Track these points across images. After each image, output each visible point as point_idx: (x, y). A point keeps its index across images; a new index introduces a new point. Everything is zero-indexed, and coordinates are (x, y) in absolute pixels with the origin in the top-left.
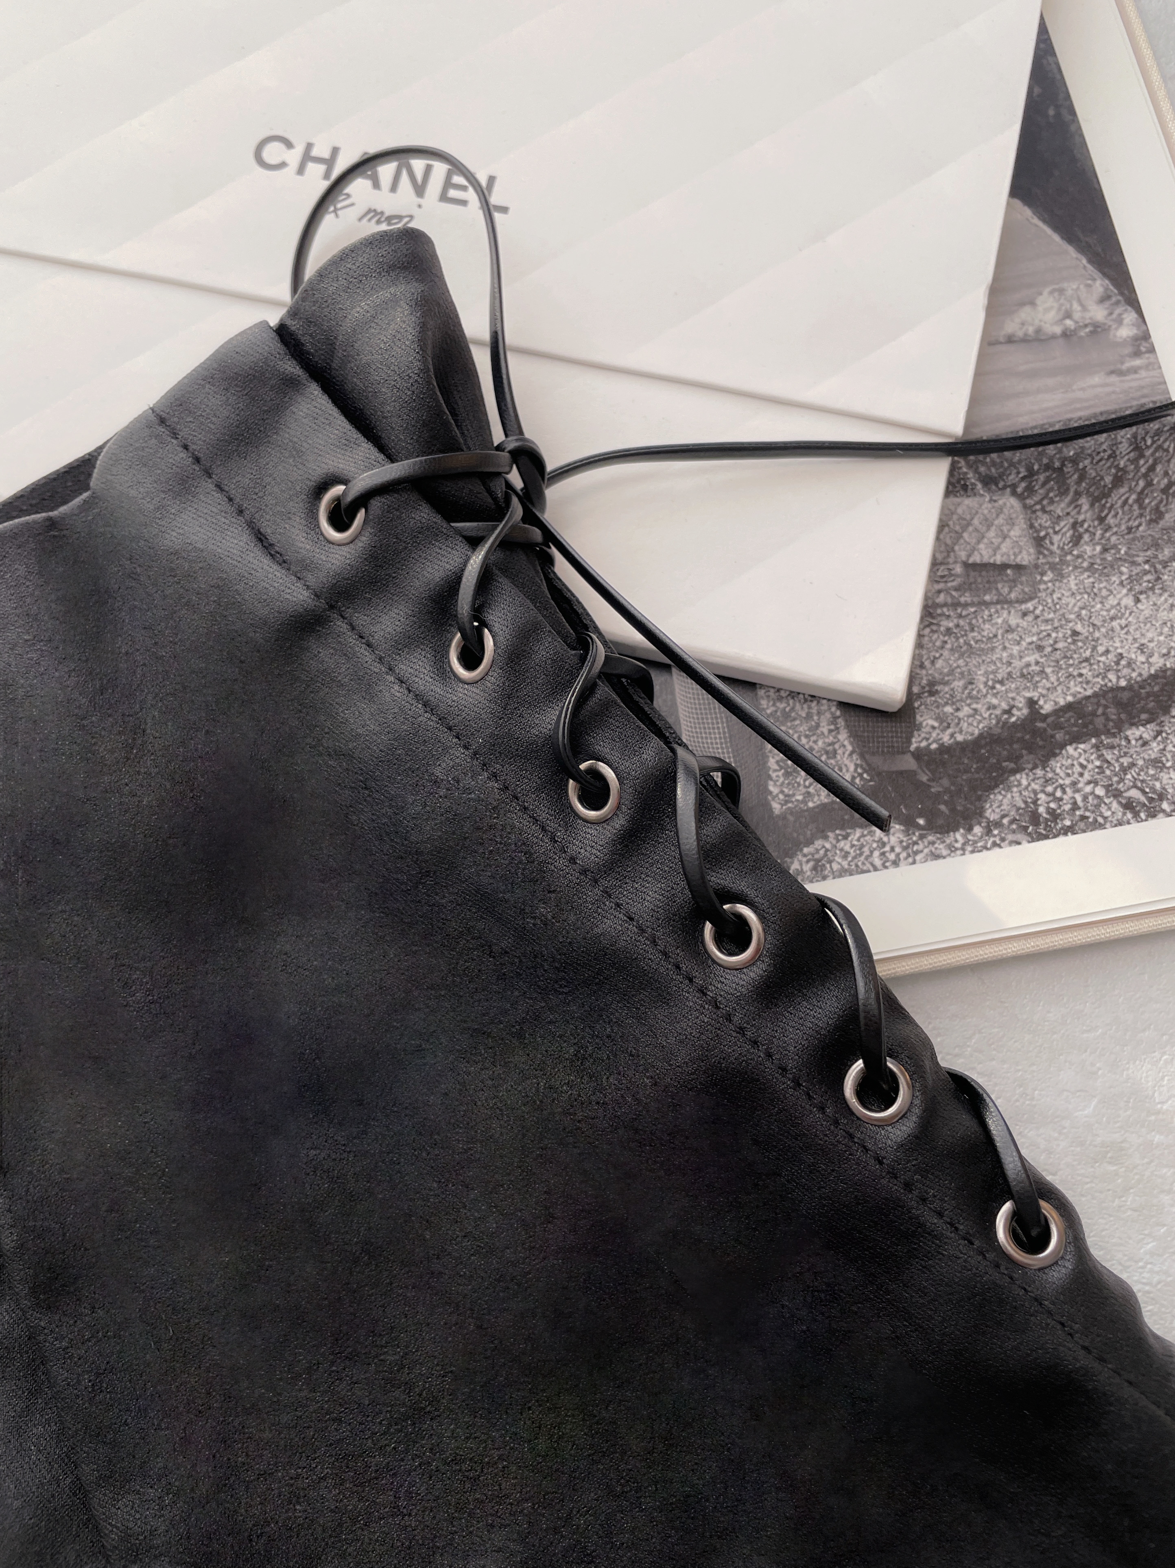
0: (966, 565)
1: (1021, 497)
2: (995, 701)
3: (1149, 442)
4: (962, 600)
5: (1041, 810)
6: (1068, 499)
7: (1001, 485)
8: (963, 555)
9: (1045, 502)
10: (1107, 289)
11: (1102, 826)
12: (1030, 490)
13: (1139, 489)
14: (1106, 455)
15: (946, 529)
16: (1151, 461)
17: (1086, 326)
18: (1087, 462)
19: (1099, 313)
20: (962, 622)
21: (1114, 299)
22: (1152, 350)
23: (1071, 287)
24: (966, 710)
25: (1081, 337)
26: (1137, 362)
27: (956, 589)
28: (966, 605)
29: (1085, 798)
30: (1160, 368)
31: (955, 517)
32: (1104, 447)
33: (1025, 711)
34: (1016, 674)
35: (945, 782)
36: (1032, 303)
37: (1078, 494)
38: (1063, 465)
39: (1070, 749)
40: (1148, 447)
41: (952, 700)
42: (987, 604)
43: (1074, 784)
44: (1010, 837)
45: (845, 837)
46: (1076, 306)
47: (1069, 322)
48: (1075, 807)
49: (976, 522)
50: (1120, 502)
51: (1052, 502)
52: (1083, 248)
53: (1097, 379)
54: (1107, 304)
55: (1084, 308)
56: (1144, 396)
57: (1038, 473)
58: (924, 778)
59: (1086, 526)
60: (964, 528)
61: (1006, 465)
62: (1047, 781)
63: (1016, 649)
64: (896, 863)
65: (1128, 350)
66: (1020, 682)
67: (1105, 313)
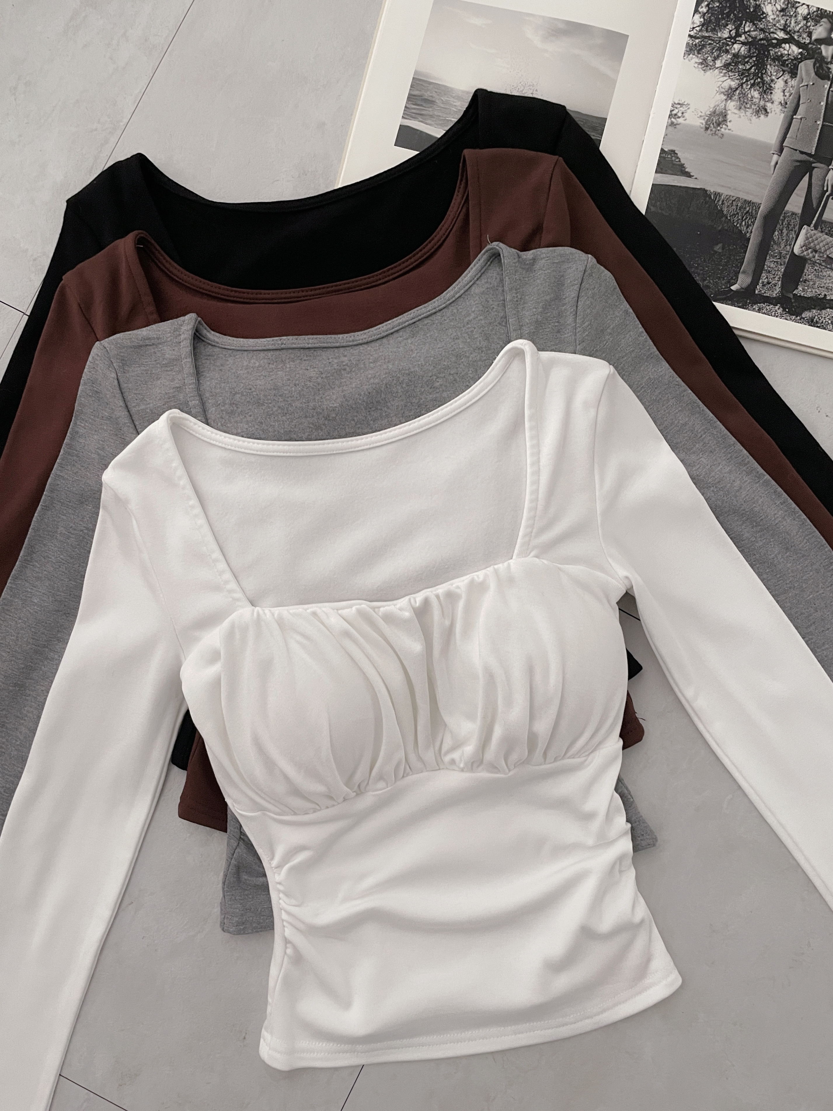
0: (828, 256)
2: (817, 291)
4: (823, 264)
5: (815, 320)
8: (828, 253)
11: (826, 329)
20: (820, 269)
24: (810, 290)
27: (823, 261)
28: (822, 266)
29: (826, 322)
33: (823, 296)
34: (825, 287)
35: (797, 304)
39: (828, 309)
41: (808, 286)
42: (827, 268)
43: (825, 317)
44: (805, 323)
45: (769, 306)
48: (822, 322)
58: (793, 301)
62: (819, 314)
63: (828, 281)
64: (777, 317)
66: (825, 289)
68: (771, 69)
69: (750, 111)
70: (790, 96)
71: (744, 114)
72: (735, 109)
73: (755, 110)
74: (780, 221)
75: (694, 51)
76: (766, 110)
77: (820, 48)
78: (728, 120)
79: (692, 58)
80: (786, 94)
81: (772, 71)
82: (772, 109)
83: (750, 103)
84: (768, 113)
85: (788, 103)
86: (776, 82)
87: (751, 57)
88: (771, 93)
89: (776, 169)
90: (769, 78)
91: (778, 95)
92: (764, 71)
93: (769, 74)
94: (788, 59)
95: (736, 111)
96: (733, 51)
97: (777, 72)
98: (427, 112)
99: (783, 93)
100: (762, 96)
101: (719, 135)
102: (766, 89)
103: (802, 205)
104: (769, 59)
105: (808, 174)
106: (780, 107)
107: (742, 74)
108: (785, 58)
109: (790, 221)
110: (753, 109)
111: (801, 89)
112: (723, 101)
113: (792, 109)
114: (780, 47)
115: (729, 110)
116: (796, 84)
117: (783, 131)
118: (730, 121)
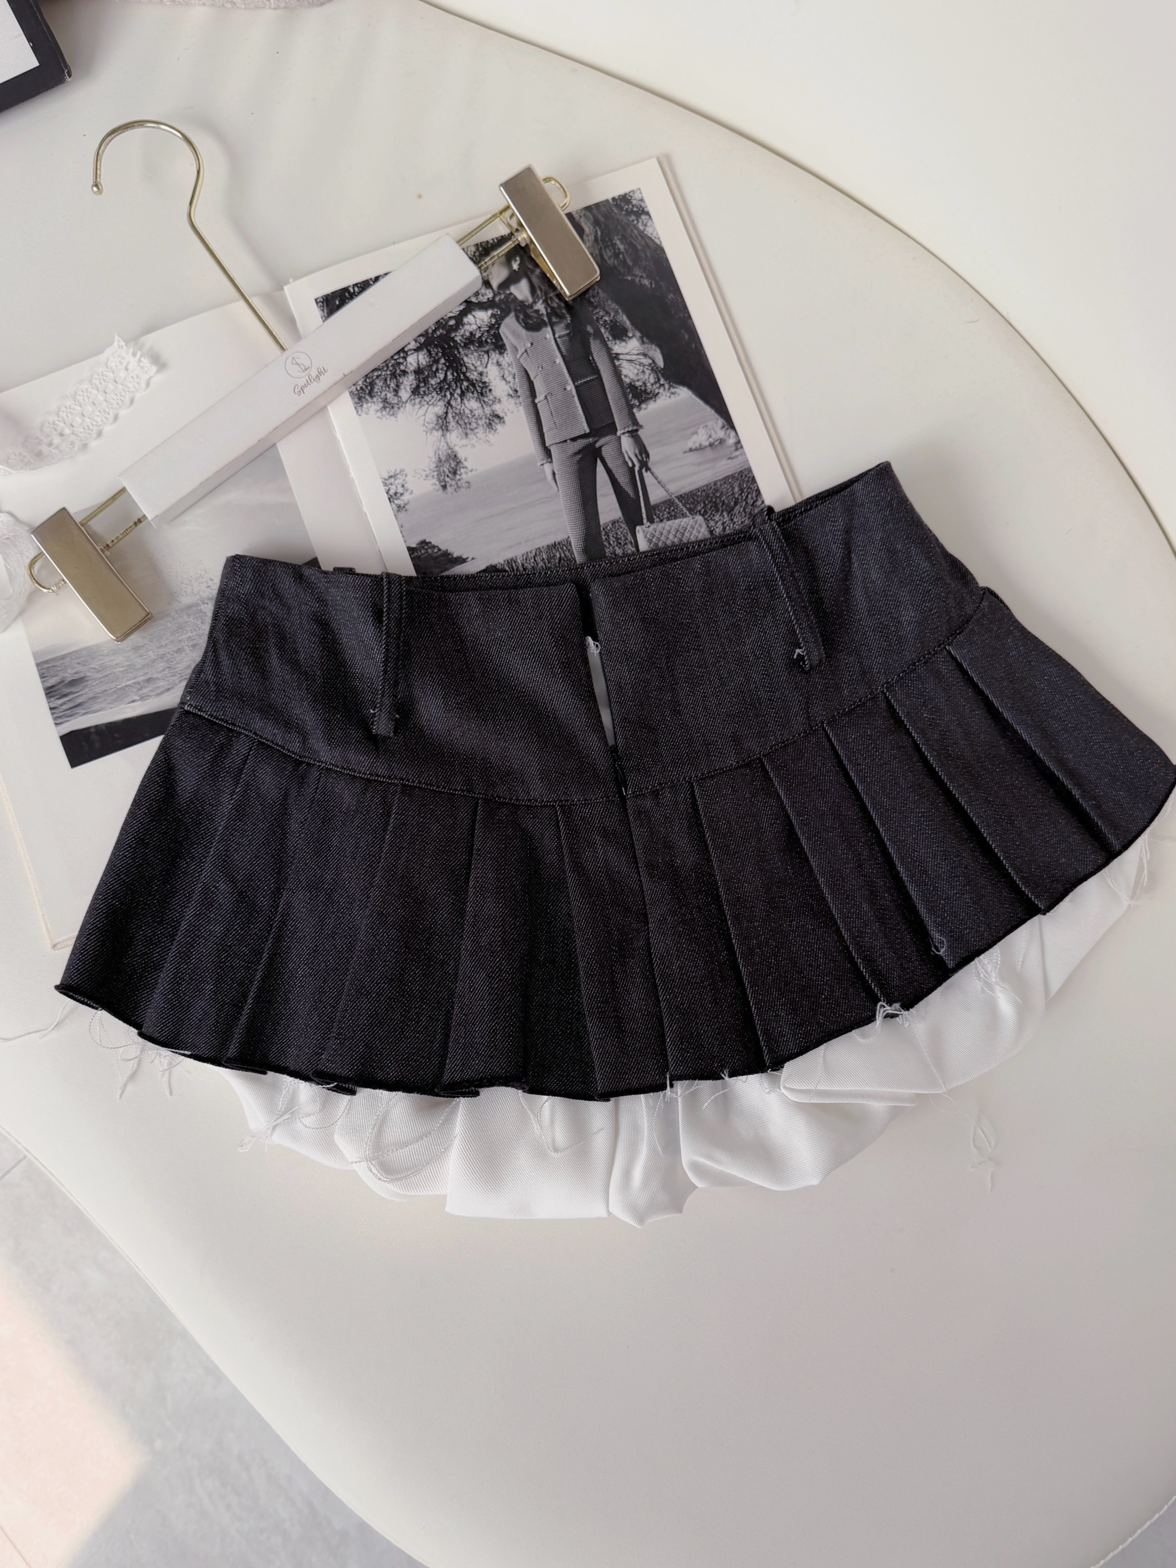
1: (703, 515)
3: (745, 486)
6: (719, 514)
7: (695, 511)
9: (712, 516)
10: (723, 423)
12: (706, 512)
13: (743, 505)
14: (730, 494)
15: (679, 532)
16: (746, 494)
17: (717, 440)
18: (724, 497)
19: (721, 434)
21: (726, 427)
22: (742, 447)
23: (710, 424)
25: (716, 446)
26: (737, 453)
30: (745, 454)
31: (681, 527)
32: (730, 490)
36: (696, 433)
37: (723, 511)
38: (716, 500)
40: (745, 488)
46: (713, 433)
47: (711, 440)
49: (688, 528)
50: (737, 512)
51: (714, 515)
52: (712, 406)
53: (724, 462)
54: (724, 429)
55: (716, 433)
56: (741, 467)
57: (707, 504)
59: (727, 523)
60: (685, 531)
61: (696, 503)
65: (734, 448)
67: (723, 433)
68: (471, 360)
69: (480, 431)
70: (514, 378)
71: (475, 439)
72: (461, 440)
73: (485, 426)
74: (605, 543)
75: (364, 398)
76: (498, 416)
77: (511, 294)
78: (463, 460)
79: (368, 408)
80: (508, 379)
81: (474, 362)
82: (503, 409)
83: (473, 420)
84: (503, 418)
85: (518, 389)
86: (487, 373)
87: (436, 361)
88: (490, 390)
89: (558, 481)
90: (475, 374)
91: (499, 388)
92: (464, 369)
93: (472, 368)
94: (483, 334)
95: (464, 442)
96: (412, 368)
97: (479, 358)
98: (84, 696)
99: (504, 382)
100: (482, 403)
101: (464, 485)
102: (481, 389)
103: (617, 505)
104: (461, 350)
105: (599, 462)
106: (512, 401)
107: (441, 388)
108: (478, 335)
109: (617, 533)
110: (483, 425)
111: (522, 361)
112: (440, 440)
113: (528, 393)
114: (463, 325)
115: (455, 445)
116: (512, 359)
117: (535, 429)
118: (465, 460)
